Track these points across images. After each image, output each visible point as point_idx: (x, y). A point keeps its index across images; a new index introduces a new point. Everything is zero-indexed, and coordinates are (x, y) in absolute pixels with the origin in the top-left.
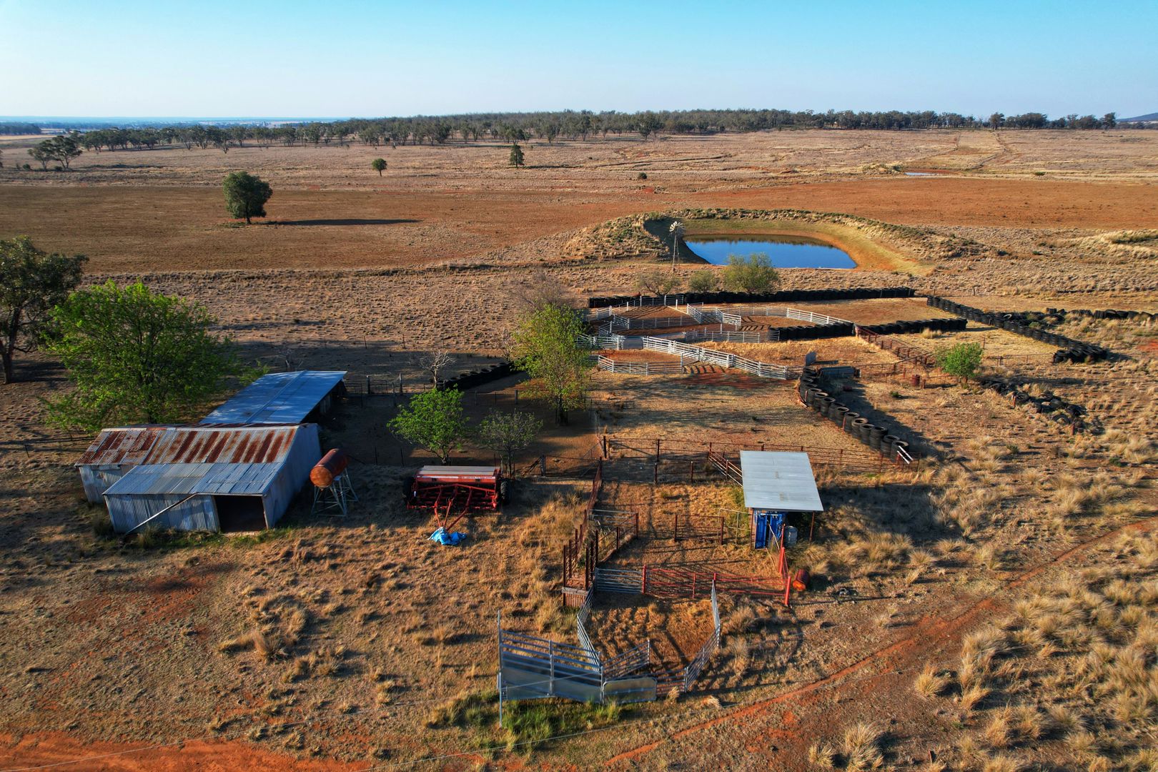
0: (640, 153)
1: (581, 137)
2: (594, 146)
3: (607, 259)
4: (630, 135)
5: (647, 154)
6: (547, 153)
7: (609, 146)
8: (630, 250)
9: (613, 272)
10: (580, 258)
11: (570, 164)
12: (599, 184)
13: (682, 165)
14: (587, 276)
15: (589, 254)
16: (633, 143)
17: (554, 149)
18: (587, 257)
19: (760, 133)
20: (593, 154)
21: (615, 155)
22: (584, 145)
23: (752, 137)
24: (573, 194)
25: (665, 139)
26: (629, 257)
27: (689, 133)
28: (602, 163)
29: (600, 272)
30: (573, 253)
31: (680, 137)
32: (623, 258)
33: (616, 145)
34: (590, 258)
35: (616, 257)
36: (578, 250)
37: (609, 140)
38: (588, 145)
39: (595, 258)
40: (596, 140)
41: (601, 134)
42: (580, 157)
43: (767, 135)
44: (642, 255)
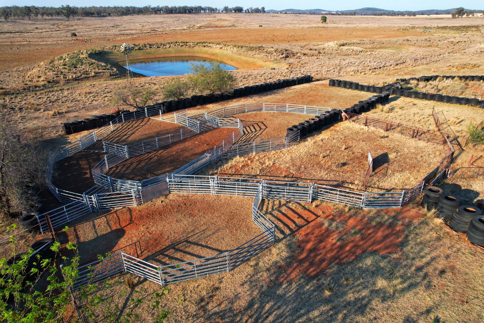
0: (68, 26)
1: (27, 17)
2: (38, 23)
3: (68, 82)
4: (58, 17)
5: (72, 26)
6: (5, 26)
7: (47, 22)
8: (86, 73)
9: (78, 92)
10: (42, 83)
11: (24, 31)
12: (46, 39)
13: (95, 30)
14: (53, 98)
15: (51, 79)
16: (62, 21)
17: (9, 24)
18: (49, 82)
19: (128, 16)
20: (38, 26)
21: (52, 27)
22: (30, 22)
23: (126, 18)
24: (29, 45)
25: (80, 19)
26: (87, 78)
27: (92, 17)
28: (45, 30)
29: (66, 93)
30: (35, 80)
31: (88, 18)
32: (82, 79)
33: (52, 22)
34: (52, 83)
35: (76, 79)
36: (39, 77)
37: (46, 20)
38: (34, 22)
39: (57, 82)
40: (38, 19)
41: (40, 17)
42: (29, 28)
43: (132, 17)
44: (97, 76)
